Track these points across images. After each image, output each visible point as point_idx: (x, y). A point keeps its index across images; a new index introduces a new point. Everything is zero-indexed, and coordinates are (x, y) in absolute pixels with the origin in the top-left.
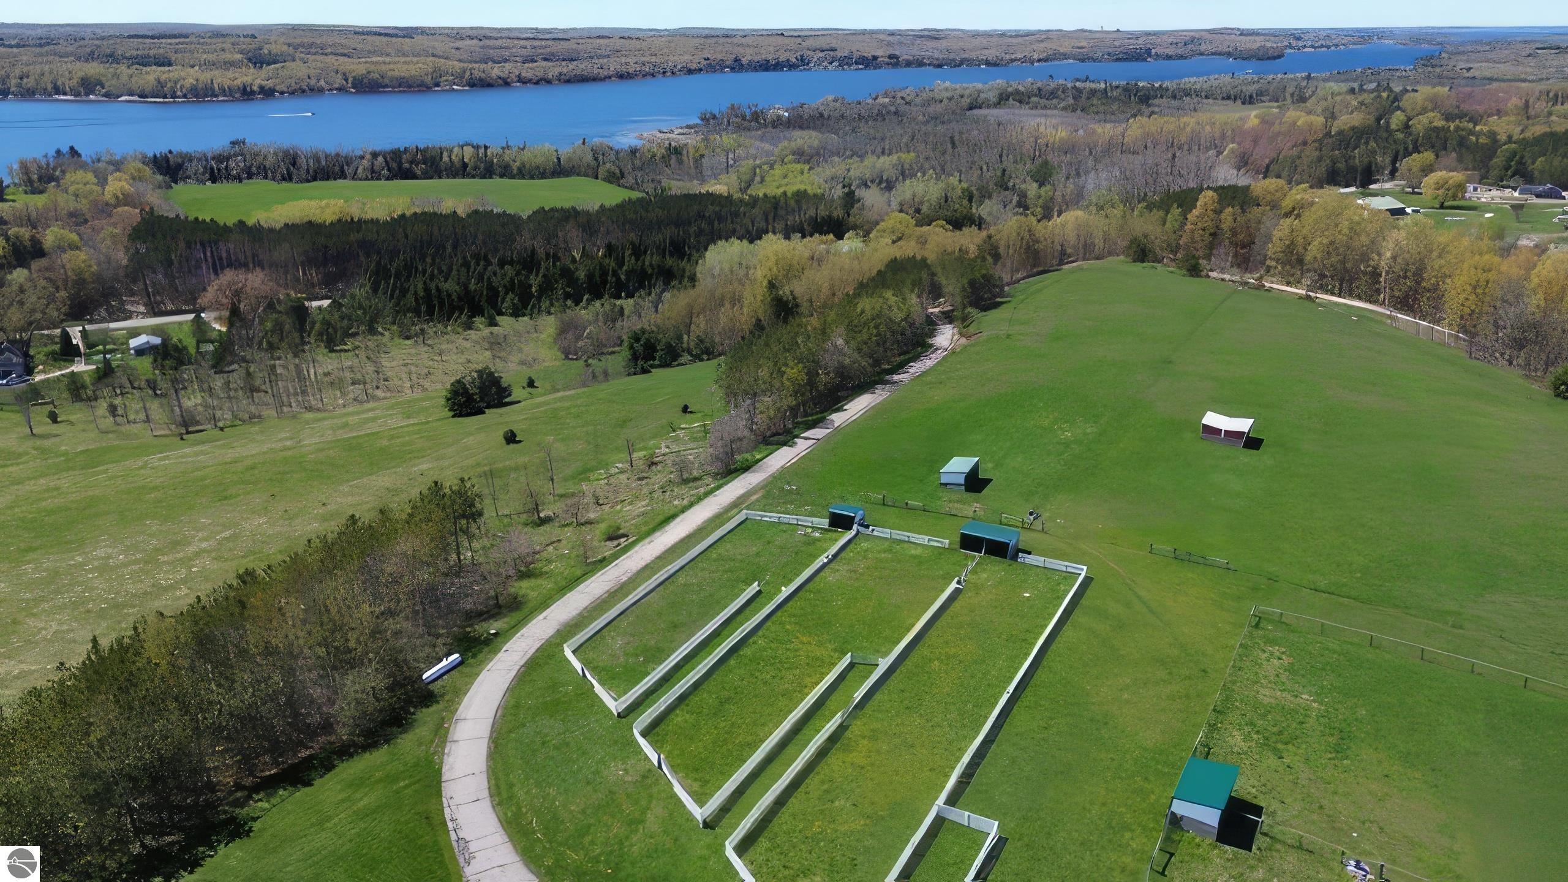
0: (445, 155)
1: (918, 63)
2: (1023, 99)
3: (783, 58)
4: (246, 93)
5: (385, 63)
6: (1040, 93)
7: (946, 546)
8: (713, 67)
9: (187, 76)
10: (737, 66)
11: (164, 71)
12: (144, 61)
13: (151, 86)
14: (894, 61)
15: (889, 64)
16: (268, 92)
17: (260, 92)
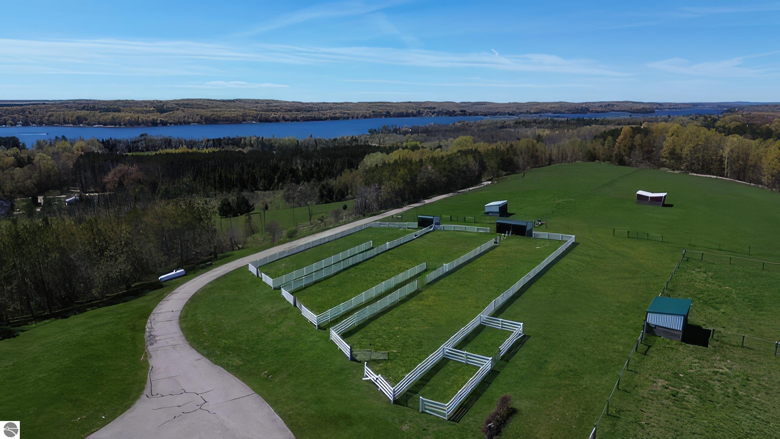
0: (243, 140)
1: (475, 114)
2: (526, 124)
3: (410, 111)
4: (154, 124)
5: (220, 111)
6: (535, 121)
7: (488, 232)
8: (376, 115)
9: (127, 116)
10: (388, 115)
11: (117, 114)
12: (108, 110)
13: (109, 120)
14: (464, 113)
15: (461, 115)
16: (164, 124)
17: (160, 123)
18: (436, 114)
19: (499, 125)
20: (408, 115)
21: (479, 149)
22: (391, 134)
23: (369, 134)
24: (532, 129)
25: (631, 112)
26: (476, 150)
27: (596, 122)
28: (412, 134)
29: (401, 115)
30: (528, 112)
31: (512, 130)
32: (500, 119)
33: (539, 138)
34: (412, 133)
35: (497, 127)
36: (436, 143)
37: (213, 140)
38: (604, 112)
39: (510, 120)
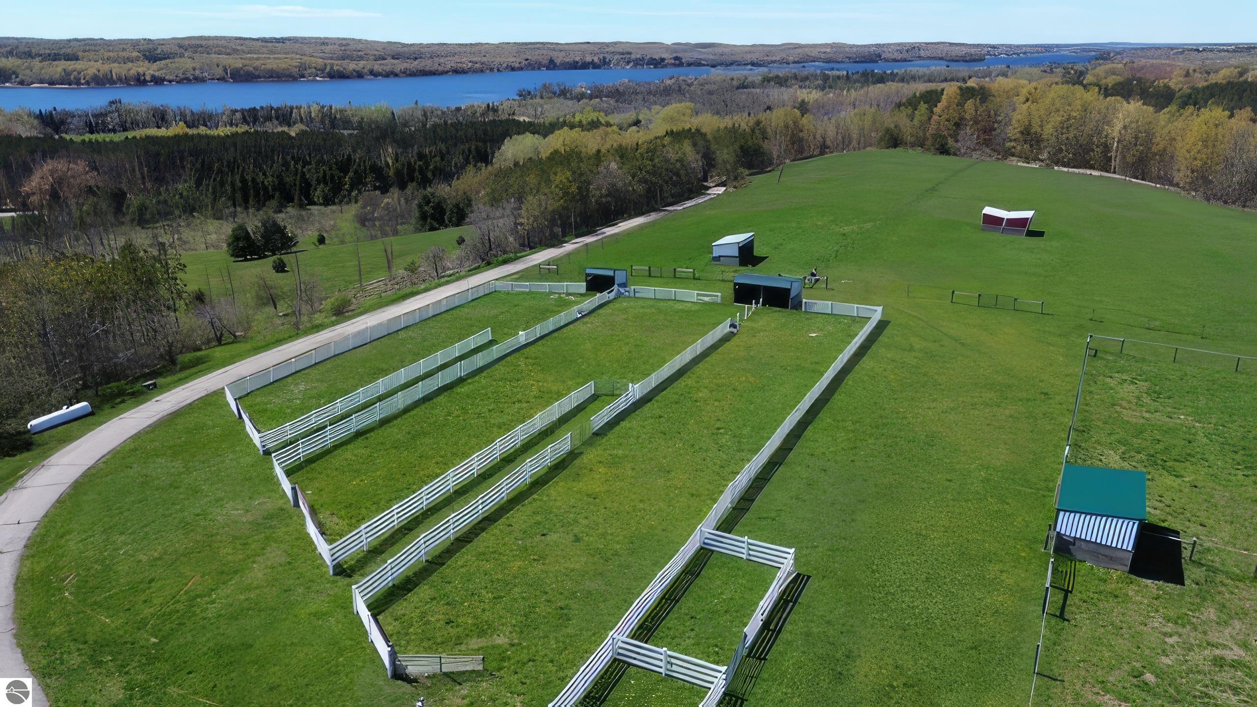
0: (295, 111)
1: (698, 64)
2: (781, 82)
3: (588, 59)
4: (140, 81)
5: (258, 59)
6: (795, 77)
7: (719, 301)
8: (532, 66)
9: (90, 67)
10: (552, 65)
11: (71, 65)
12: (56, 57)
13: (57, 76)
14: (678, 62)
15: (674, 65)
16: (158, 81)
17: (151, 81)
18: (631, 64)
19: (735, 83)
20: (585, 66)
21: (703, 130)
22: (556, 99)
23: (517, 98)
24: (791, 90)
25: (949, 61)
26: (698, 130)
27: (893, 77)
28: (591, 99)
29: (574, 66)
30: (784, 62)
31: (758, 90)
32: (738, 73)
33: (803, 107)
34: (591, 97)
35: (733, 87)
36: (630, 116)
37: (243, 111)
38: (905, 60)
39: (756, 74)
